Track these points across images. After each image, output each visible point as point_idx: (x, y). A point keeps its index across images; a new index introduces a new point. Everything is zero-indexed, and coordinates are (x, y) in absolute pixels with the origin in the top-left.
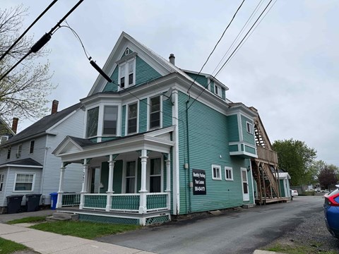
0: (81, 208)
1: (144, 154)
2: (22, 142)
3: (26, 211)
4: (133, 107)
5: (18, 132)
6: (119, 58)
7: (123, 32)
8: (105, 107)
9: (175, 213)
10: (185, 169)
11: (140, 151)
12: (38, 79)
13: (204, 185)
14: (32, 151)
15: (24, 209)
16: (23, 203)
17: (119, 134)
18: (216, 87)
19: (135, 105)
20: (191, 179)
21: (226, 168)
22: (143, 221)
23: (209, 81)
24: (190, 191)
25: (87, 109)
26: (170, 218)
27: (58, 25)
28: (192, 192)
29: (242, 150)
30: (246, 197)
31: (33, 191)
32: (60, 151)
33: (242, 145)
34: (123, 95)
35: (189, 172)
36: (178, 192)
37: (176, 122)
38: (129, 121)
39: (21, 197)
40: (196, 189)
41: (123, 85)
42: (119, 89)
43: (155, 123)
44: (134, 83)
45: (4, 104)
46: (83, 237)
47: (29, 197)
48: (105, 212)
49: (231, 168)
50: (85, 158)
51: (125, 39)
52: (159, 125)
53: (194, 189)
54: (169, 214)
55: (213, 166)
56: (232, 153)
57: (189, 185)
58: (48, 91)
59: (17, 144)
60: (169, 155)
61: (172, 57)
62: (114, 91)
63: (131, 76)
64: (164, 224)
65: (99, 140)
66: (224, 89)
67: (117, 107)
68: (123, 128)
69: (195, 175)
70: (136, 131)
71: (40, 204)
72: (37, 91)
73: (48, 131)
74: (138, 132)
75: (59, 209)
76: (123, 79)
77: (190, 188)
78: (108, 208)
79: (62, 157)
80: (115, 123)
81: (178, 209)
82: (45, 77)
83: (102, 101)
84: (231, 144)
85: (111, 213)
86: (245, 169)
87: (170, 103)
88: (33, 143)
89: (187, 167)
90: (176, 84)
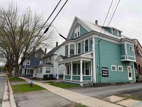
0: (64, 79)
1: (81, 62)
2: (47, 57)
3: (49, 80)
4: (79, 44)
5: (47, 53)
6: (75, 26)
7: (76, 17)
8: (70, 45)
9: (94, 83)
10: (98, 67)
11: (80, 60)
12: (51, 36)
13: (108, 73)
14: (50, 60)
15: (48, 79)
16: (48, 77)
17: (75, 54)
18: (116, 32)
19: (80, 43)
20: (101, 71)
21: (119, 66)
22: (82, 84)
23: (112, 30)
24: (100, 75)
25: (65, 46)
26: (92, 84)
27: (50, 26)
28: (101, 76)
29: (127, 59)
30: (130, 79)
31: (51, 73)
32: (57, 60)
33: (127, 57)
34: (76, 40)
35: (100, 68)
36: (95, 75)
37: (94, 49)
38: (78, 49)
39: (47, 75)
40: (104, 74)
41: (76, 36)
42: (75, 38)
43: (87, 50)
44: (80, 35)
45: (41, 45)
46: (61, 88)
47: (50, 75)
48: (70, 81)
49: (122, 67)
50: (64, 63)
51: (76, 19)
52: (88, 51)
53: (102, 74)
54: (92, 83)
55: (112, 66)
56: (122, 60)
57: (100, 73)
58: (54, 39)
59: (46, 58)
60: (92, 62)
61: (96, 21)
62: (73, 38)
63: (79, 32)
64: (90, 86)
65: (69, 56)
66: (120, 32)
67: (74, 44)
68: (76, 52)
69: (103, 69)
70: (80, 53)
71: (53, 78)
72: (51, 39)
73: (54, 53)
74: (81, 53)
75: (58, 79)
76: (76, 34)
77: (100, 74)
78: (71, 80)
79: (58, 62)
80: (74, 50)
81: (95, 81)
82: (53, 34)
83: (69, 43)
84: (122, 56)
85: (72, 81)
86: (131, 67)
87: (92, 42)
88: (50, 57)
89: (99, 66)
90: (94, 35)
